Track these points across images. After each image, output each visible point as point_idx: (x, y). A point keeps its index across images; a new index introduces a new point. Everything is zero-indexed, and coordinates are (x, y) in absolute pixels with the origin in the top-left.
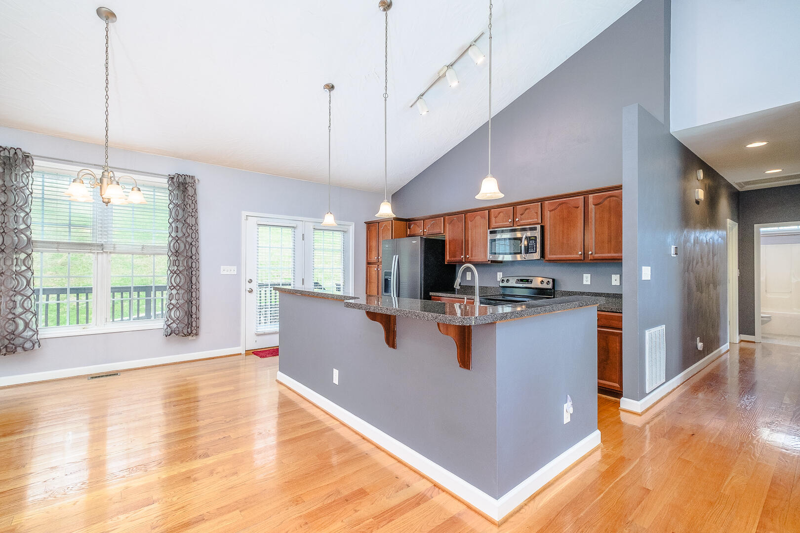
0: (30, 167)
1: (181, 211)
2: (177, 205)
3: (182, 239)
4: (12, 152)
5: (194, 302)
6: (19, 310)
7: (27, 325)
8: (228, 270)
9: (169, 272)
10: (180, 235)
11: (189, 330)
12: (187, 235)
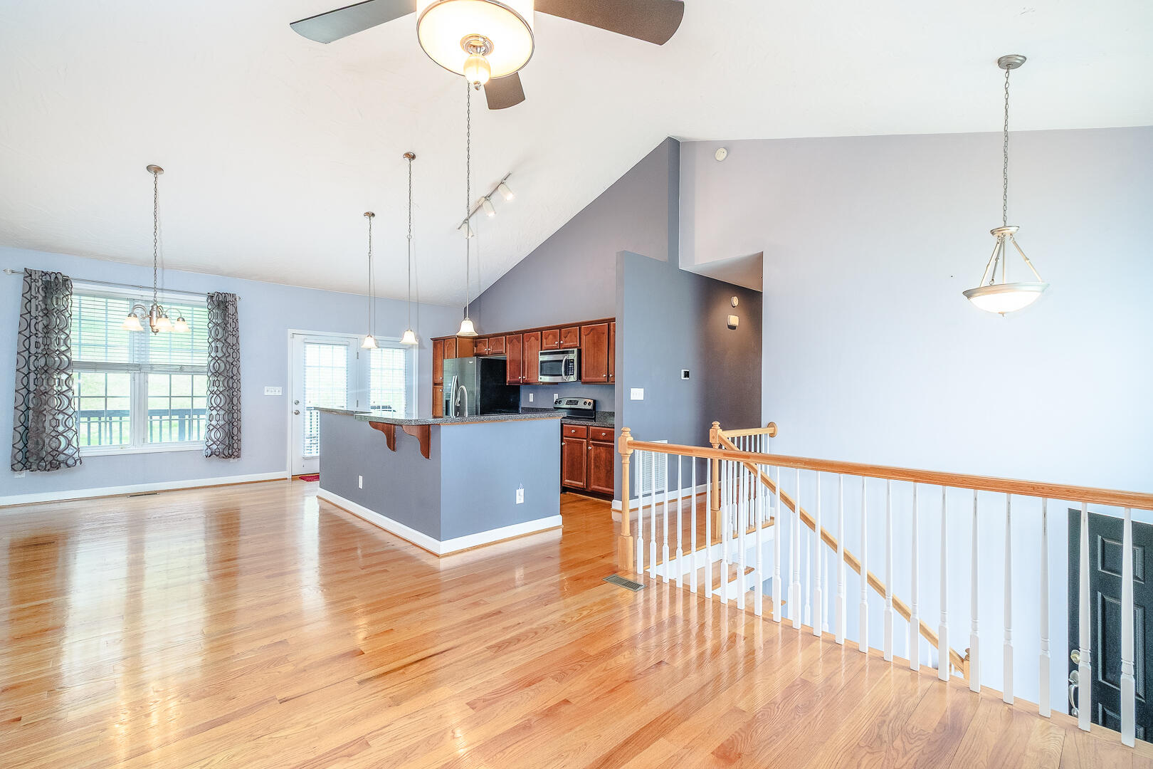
0: (69, 290)
1: (220, 330)
2: (217, 324)
3: (223, 359)
4: (53, 276)
5: (235, 424)
6: (61, 429)
7: (69, 443)
8: (273, 391)
9: (209, 393)
10: (220, 354)
11: (230, 451)
12: (227, 355)
